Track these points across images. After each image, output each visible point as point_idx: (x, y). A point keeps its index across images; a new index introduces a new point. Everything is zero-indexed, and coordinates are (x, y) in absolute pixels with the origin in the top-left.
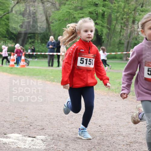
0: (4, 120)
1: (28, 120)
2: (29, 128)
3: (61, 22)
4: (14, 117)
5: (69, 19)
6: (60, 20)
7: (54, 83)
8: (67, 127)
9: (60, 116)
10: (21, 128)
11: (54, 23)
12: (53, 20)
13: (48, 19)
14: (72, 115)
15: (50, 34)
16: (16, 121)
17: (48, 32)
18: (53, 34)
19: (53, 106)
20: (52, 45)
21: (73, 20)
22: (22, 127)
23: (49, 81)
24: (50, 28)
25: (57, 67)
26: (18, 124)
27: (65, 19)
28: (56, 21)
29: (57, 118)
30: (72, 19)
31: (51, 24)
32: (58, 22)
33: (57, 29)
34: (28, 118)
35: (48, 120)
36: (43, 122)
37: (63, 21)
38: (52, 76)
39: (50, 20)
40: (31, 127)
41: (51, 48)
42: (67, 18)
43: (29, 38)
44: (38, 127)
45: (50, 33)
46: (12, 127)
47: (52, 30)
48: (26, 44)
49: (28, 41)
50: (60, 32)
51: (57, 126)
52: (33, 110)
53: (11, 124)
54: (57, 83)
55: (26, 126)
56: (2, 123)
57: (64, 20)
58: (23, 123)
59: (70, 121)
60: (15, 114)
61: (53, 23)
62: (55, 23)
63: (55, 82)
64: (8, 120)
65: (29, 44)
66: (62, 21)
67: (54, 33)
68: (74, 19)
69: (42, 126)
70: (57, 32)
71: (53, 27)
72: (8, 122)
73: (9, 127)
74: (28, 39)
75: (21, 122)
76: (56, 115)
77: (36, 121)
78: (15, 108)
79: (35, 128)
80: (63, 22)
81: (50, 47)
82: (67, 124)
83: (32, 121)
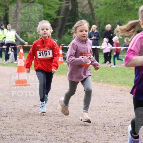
0: (38, 130)
1: (67, 131)
2: (69, 141)
3: (108, 7)
4: (50, 127)
5: (117, 2)
6: (106, 4)
7: (100, 84)
8: (117, 139)
9: (108, 126)
10: (59, 140)
11: (99, 7)
12: (98, 4)
13: (92, 3)
14: (123, 124)
15: (93, 22)
16: (52, 131)
17: (91, 19)
18: (97, 21)
19: (99, 112)
20: (95, 36)
21: (123, 4)
22: (61, 139)
23: (94, 81)
24: (94, 13)
25: (103, 63)
26: (54, 135)
27: (113, 2)
28: (102, 5)
29: (104, 128)
30: (121, 2)
31: (96, 10)
32: (104, 7)
33: (102, 15)
34: (67, 128)
35: (92, 131)
36: (86, 134)
37: (110, 5)
38: (97, 75)
39: (94, 4)
40: (71, 140)
41: (94, 40)
42: (115, 1)
43: (68, 27)
44: (80, 139)
45: (94, 20)
46: (47, 139)
47: (96, 17)
48: (64, 35)
49: (67, 31)
50: (106, 19)
51: (104, 138)
52: (73, 118)
53: (46, 136)
54: (104, 84)
55: (65, 138)
56: (35, 134)
57: (112, 4)
58: (62, 134)
59: (120, 132)
60: (51, 122)
61: (97, 8)
62: (101, 8)
63: (101, 82)
64: (42, 130)
65: (67, 35)
66: (108, 4)
67: (99, 20)
68: (124, 2)
69: (85, 138)
70: (102, 19)
71: (98, 12)
72: (43, 133)
73: (44, 140)
74: (66, 28)
75: (58, 134)
76: (102, 124)
77: (77, 131)
78: (51, 116)
79: (76, 141)
80: (110, 7)
81: (93, 38)
82: (117, 136)
83: (72, 132)
